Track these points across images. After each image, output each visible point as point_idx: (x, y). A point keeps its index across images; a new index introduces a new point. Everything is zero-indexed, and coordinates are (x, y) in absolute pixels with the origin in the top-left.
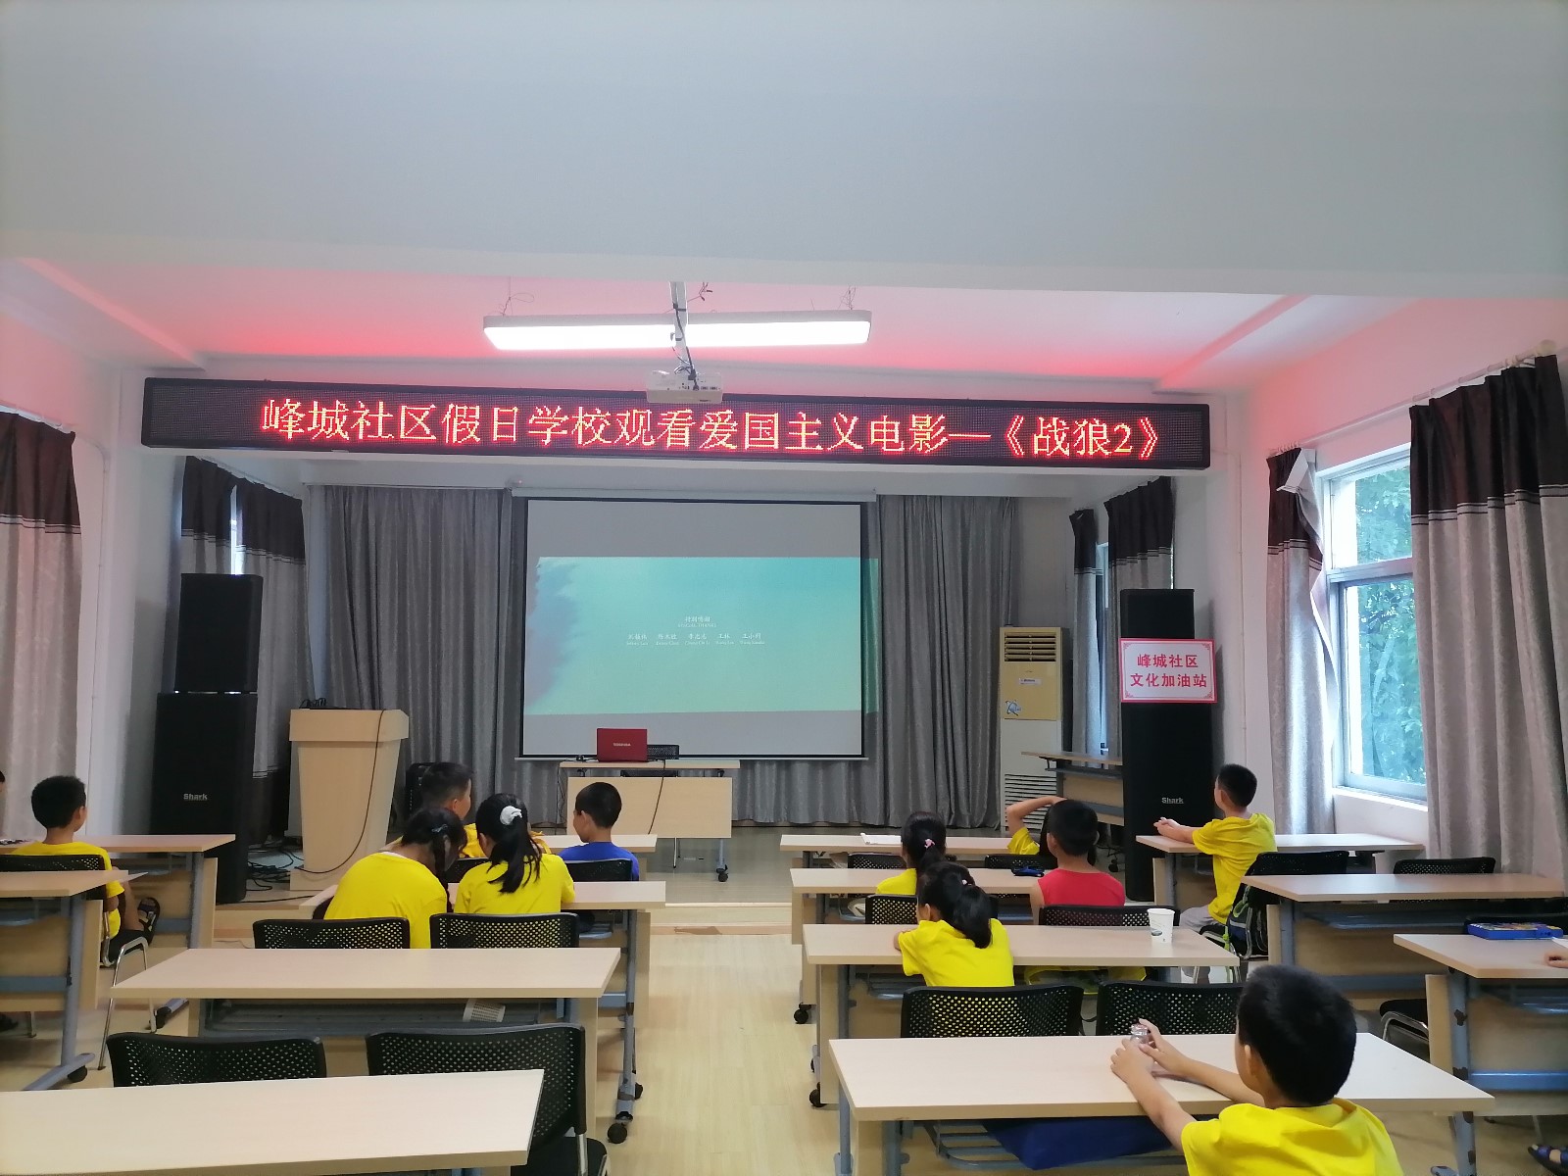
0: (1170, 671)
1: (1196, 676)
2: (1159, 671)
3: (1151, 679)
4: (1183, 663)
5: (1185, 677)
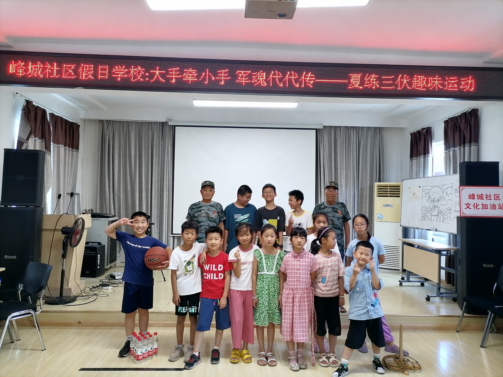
0: (485, 202)
1: (500, 205)
2: (480, 202)
3: (475, 206)
4: (492, 198)
5: (494, 205)
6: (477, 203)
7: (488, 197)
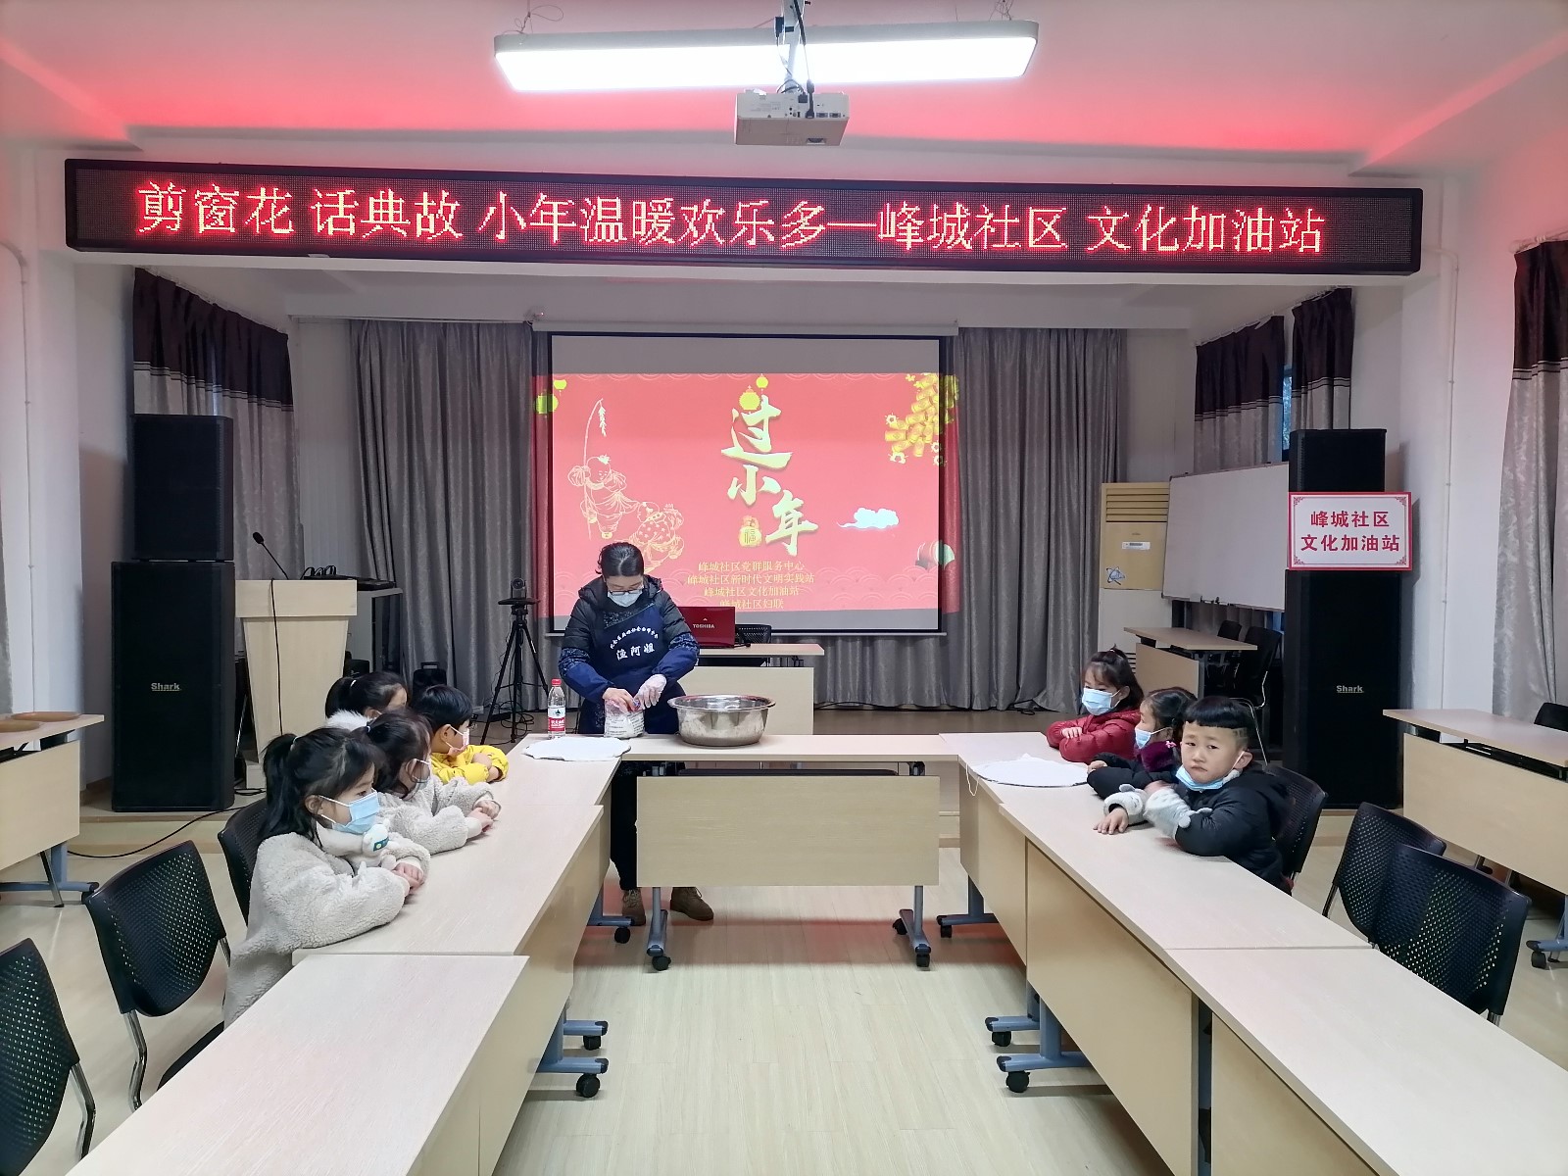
0: (1351, 531)
1: (1386, 538)
2: (1338, 532)
3: (1327, 543)
4: (1369, 521)
5: (1372, 539)
6: (1330, 536)
7: (1360, 519)
